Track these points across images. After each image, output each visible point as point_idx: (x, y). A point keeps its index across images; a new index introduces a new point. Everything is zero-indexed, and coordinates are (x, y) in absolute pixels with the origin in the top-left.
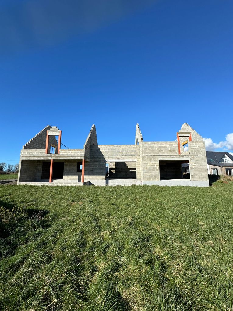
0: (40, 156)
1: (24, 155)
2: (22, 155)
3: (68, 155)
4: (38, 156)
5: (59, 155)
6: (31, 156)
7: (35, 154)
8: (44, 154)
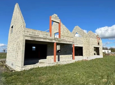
0: (45, 38)
1: (28, 35)
2: (26, 34)
3: (66, 40)
4: (44, 38)
5: (60, 39)
6: (37, 36)
7: (41, 36)
8: (49, 36)
